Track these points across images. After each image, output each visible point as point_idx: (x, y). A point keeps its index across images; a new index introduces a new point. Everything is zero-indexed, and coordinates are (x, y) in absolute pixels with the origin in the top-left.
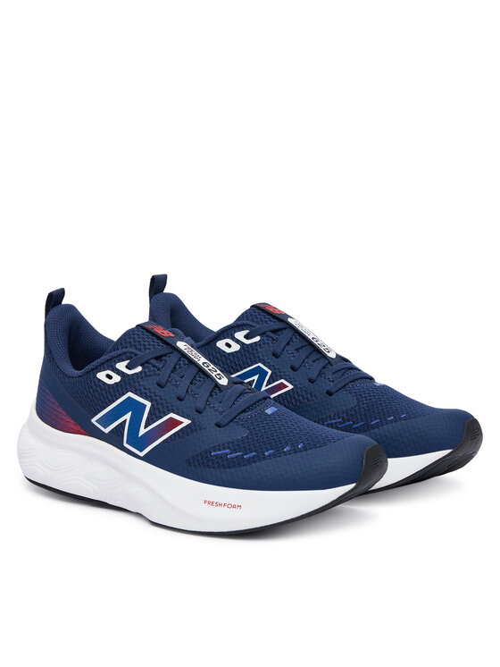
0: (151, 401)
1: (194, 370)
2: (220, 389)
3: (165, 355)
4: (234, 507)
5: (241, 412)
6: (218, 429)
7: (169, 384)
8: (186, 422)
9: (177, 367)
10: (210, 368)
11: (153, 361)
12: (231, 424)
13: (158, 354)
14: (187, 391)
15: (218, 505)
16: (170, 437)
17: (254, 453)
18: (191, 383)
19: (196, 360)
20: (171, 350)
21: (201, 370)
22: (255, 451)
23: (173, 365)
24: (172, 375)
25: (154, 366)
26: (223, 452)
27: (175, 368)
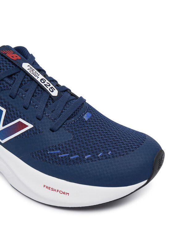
0: (6, 108)
1: (34, 86)
2: (52, 99)
3: (14, 74)
4: (64, 193)
5: (68, 119)
6: (52, 132)
7: (18, 96)
8: (30, 126)
9: (23, 83)
10: (46, 83)
11: (7, 79)
12: (61, 129)
13: (9, 74)
14: (30, 102)
15: (53, 190)
16: (19, 135)
17: (77, 156)
18: (33, 96)
19: (36, 78)
20: (19, 70)
21: (39, 85)
22: (78, 154)
23: (20, 82)
24: (20, 89)
25: (7, 83)
26: (56, 152)
27: (21, 84)
